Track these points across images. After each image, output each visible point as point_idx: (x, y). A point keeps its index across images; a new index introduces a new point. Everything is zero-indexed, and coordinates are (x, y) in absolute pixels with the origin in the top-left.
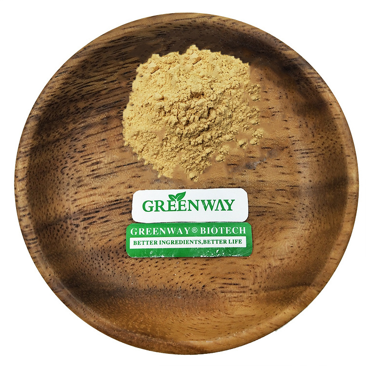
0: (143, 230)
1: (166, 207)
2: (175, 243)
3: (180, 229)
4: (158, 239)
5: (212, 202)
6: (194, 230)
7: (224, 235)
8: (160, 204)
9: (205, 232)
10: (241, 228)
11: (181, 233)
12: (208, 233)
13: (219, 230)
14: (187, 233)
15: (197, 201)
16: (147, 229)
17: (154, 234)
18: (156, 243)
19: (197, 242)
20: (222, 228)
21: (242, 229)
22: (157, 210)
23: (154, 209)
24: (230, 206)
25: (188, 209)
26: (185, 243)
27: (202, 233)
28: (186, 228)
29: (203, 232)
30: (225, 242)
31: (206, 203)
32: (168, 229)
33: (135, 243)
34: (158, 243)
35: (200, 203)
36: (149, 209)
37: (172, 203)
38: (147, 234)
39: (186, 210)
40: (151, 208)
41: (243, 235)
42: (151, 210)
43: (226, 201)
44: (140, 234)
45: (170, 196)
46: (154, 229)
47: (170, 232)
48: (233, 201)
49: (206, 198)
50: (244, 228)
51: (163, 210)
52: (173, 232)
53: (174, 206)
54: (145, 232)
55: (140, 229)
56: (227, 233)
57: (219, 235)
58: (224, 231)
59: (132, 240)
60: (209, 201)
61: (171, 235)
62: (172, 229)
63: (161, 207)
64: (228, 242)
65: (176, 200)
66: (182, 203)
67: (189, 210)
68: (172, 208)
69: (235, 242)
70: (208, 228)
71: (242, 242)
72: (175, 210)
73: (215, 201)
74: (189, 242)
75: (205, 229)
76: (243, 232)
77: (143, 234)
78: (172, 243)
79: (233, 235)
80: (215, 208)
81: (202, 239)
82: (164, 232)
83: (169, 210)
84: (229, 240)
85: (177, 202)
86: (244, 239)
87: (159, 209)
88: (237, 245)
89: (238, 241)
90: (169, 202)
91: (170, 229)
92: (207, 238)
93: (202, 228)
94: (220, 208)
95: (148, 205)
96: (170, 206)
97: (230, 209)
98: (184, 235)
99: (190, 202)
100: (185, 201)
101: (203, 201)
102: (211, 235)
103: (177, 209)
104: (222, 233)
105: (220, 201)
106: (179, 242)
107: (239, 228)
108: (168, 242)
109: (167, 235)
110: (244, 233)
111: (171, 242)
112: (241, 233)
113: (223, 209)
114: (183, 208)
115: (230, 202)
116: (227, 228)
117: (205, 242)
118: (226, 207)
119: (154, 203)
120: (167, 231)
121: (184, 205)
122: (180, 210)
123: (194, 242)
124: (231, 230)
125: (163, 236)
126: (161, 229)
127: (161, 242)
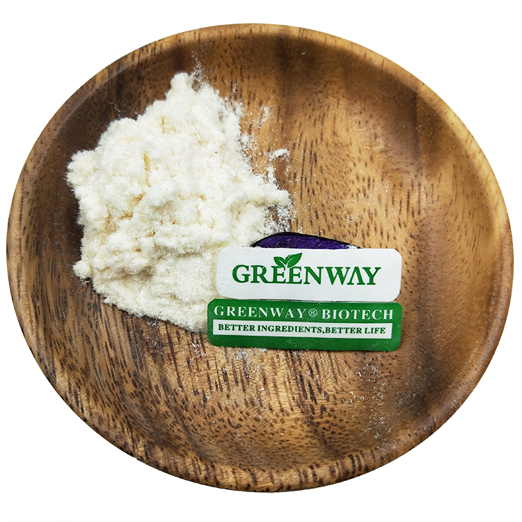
0: (234, 309)
1: (269, 276)
2: (281, 329)
3: (290, 310)
4: (256, 324)
5: (344, 271)
6: (313, 313)
7: (359, 320)
8: (260, 271)
9: (329, 316)
10: (385, 311)
11: (292, 316)
12: (334, 318)
13: (352, 314)
14: (301, 317)
15: (320, 268)
16: (240, 308)
17: (250, 315)
18: (252, 328)
19: (316, 330)
20: (356, 311)
21: (388, 312)
22: (255, 281)
23: (251, 278)
24: (371, 277)
25: (304, 281)
26: (298, 330)
27: (324, 317)
28: (299, 310)
29: (326, 316)
30: (359, 331)
31: (334, 272)
32: (272, 309)
33: (221, 327)
34: (256, 328)
35: (325, 273)
36: (242, 279)
37: (280, 271)
38: (240, 315)
39: (300, 282)
40: (247, 277)
41: (388, 321)
42: (246, 280)
43: (367, 269)
44: (228, 314)
45: (276, 259)
46: (250, 308)
47: (274, 315)
48: (377, 269)
49: (334, 265)
50: (391, 311)
51: (265, 281)
52: (279, 315)
53: (282, 275)
54: (236, 312)
55: (229, 308)
56: (363, 318)
57: (351, 320)
58: (360, 315)
59: (216, 323)
60: (339, 269)
61: (276, 319)
62: (277, 309)
63: (262, 276)
64: (363, 331)
65: (286, 266)
66: (296, 271)
67: (307, 283)
68: (280, 279)
69: (374, 331)
70: (335, 311)
71: (387, 332)
72: (284, 282)
73: (348, 268)
74: (304, 329)
75: (329, 311)
76: (388, 317)
77: (234, 315)
78: (278, 329)
79: (372, 321)
80: (347, 280)
81: (324, 326)
82: (266, 314)
83: (275, 281)
84: (366, 329)
85: (288, 270)
86: (389, 327)
87: (259, 279)
88: (378, 336)
89: (380, 330)
90: (275, 269)
91: (275, 310)
92: (331, 325)
93: (324, 311)
94: (356, 280)
95: (241, 271)
96: (276, 275)
97: (371, 283)
98: (297, 319)
99: (309, 269)
100: (300, 268)
101: (329, 269)
102: (338, 321)
103: (288, 281)
104: (355, 318)
105: (357, 269)
106: (287, 329)
107: (383, 312)
108: (271, 328)
109: (270, 318)
110: (391, 318)
111: (275, 328)
112: (385, 318)
113: (361, 283)
114: (296, 279)
115: (372, 271)
116: (364, 311)
117: (328, 330)
118: (366, 278)
119: (251, 270)
120: (269, 313)
121: (299, 275)
122: (291, 282)
123: (311, 330)
124: (370, 315)
125: (263, 318)
126: (261, 309)
127: (261, 327)
